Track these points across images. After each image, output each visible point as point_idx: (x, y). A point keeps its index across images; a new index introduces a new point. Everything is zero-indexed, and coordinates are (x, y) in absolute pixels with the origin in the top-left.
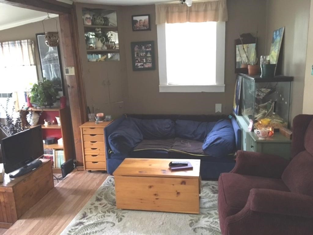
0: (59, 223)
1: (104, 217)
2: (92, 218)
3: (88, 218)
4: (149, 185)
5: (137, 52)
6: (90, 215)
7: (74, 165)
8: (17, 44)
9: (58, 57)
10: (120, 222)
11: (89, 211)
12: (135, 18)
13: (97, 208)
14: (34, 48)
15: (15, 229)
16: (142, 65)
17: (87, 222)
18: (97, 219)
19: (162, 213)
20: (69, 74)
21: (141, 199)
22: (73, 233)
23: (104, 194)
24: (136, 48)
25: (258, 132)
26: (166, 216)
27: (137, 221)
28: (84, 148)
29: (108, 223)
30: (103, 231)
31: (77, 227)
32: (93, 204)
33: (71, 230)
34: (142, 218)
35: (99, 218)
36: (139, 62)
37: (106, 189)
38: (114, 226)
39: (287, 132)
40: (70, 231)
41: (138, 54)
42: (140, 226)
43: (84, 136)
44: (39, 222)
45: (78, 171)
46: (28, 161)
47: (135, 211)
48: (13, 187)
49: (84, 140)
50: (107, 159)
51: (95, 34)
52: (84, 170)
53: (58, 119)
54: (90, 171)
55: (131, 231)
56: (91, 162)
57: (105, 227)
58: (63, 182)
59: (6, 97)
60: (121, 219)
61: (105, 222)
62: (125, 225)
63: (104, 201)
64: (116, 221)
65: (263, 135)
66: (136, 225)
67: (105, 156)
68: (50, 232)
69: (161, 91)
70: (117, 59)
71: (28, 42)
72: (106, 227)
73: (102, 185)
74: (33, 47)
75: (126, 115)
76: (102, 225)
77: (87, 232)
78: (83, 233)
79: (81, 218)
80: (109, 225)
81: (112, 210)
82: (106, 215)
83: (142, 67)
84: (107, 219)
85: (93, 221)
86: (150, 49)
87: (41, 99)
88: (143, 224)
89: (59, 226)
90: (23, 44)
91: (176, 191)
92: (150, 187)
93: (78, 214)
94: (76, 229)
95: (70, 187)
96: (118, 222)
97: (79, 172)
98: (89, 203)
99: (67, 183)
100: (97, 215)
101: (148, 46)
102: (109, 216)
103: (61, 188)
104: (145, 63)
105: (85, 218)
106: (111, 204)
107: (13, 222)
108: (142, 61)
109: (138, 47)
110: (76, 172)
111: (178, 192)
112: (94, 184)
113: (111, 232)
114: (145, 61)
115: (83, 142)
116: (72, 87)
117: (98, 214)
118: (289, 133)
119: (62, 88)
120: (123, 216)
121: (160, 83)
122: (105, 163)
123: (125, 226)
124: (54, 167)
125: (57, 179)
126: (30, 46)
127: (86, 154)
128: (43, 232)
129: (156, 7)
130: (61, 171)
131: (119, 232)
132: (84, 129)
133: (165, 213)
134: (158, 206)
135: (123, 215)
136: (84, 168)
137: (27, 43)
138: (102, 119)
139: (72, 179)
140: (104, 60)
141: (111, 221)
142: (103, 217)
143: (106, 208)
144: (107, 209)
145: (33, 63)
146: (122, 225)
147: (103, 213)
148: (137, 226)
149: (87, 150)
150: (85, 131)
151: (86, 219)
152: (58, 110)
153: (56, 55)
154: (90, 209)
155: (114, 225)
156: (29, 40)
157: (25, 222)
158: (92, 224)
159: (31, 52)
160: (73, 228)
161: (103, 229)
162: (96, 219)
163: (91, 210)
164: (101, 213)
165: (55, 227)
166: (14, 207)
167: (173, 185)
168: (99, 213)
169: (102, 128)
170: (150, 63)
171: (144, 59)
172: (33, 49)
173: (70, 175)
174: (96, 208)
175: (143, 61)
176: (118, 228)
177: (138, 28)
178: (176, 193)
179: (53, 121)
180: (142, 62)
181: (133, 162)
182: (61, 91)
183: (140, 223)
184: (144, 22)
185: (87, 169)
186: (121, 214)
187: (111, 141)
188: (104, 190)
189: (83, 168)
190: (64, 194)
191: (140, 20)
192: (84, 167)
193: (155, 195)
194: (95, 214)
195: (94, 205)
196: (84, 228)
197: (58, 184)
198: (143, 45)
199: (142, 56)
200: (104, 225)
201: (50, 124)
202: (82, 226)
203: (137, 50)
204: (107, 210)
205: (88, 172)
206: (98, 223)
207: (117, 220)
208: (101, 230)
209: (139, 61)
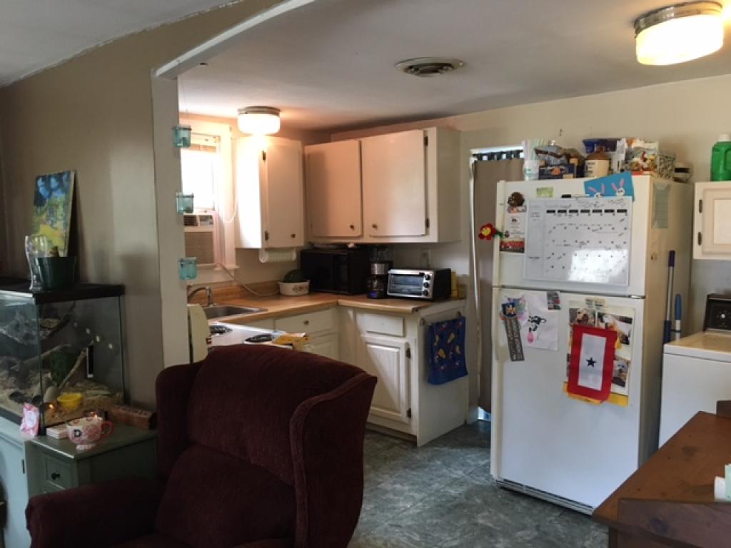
25: (75, 431)
39: (136, 415)
65: (90, 437)
118: (143, 416)
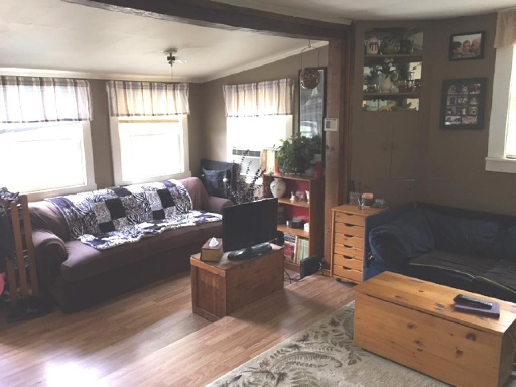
0: (269, 337)
1: (331, 350)
2: (315, 345)
3: (308, 344)
4: (409, 322)
5: (451, 97)
6: (313, 341)
7: (320, 266)
8: (274, 85)
9: (322, 105)
10: (350, 366)
11: (314, 334)
12: (456, 39)
13: (327, 335)
14: (294, 91)
15: (219, 326)
16: (458, 120)
17: (305, 348)
18: (320, 349)
19: (427, 377)
20: (331, 129)
21: (393, 342)
22: (281, 355)
23: (345, 317)
24: (451, 89)
26: (431, 384)
27: (378, 373)
28: (334, 243)
29: (332, 360)
30: (322, 368)
31: (290, 350)
32: (324, 327)
33: (280, 351)
34: (387, 373)
35: (324, 349)
36: (453, 114)
37: (352, 313)
38: (340, 368)
40: (278, 352)
41: (452, 101)
42: (378, 382)
43: (336, 224)
44: (249, 327)
45: (323, 275)
46: (253, 242)
47: (380, 359)
48: (226, 271)
49: (336, 231)
50: (364, 267)
51: (383, 68)
52: (330, 275)
53: (308, 193)
54: (339, 280)
55: (362, 384)
56: (341, 267)
57: (327, 363)
58: (296, 284)
59: (241, 154)
60: (354, 362)
61: (329, 357)
62: (356, 372)
63: (341, 329)
64: (345, 361)
66: (373, 378)
67: (362, 261)
68: (256, 343)
69: (489, 168)
70: (416, 108)
71: (287, 82)
72: (327, 365)
73: (348, 305)
74: (293, 89)
75: (415, 202)
76: (323, 360)
77: (299, 360)
78: (294, 361)
79: (299, 339)
80: (333, 364)
81: (346, 344)
82: (335, 348)
83: (458, 123)
84: (333, 354)
85: (313, 349)
86: (477, 93)
87: (290, 163)
88: (385, 382)
89: (268, 341)
90: (280, 85)
91: (456, 348)
92: (411, 326)
93: (298, 334)
94: (287, 351)
95: (303, 293)
96: (347, 364)
97: (323, 277)
98: (319, 323)
99: (301, 288)
100: (322, 344)
101: (475, 86)
102: (340, 351)
103: (291, 292)
104: (464, 116)
105: (305, 342)
106: (349, 336)
107: (221, 317)
108: (458, 112)
109: (455, 88)
110: (319, 276)
111: (459, 349)
112: (338, 300)
113: (332, 373)
114: (464, 113)
115: (334, 232)
116: (332, 149)
117: (325, 343)
119: (321, 149)
120: (360, 359)
121: (490, 154)
122: (362, 272)
123: (355, 374)
124: (294, 262)
125: (290, 279)
126: (289, 87)
127: (335, 252)
128: (248, 341)
129: (499, 17)
130: (299, 269)
131: (343, 378)
132: (337, 214)
133: (431, 380)
134: (421, 364)
135: (361, 357)
136: (331, 274)
137: (285, 84)
138: (369, 202)
139: (310, 283)
140: (391, 110)
141: (339, 359)
142: (329, 349)
143: (339, 338)
144: (340, 340)
145: (289, 112)
146: (353, 370)
147: (333, 343)
148: (374, 380)
149: (338, 247)
150: (338, 216)
151: (306, 344)
152: (308, 180)
153: (321, 101)
154: (316, 332)
155: (341, 365)
156: (289, 80)
157: (233, 321)
158: (311, 353)
159: (289, 96)
160: (284, 349)
161: (322, 366)
162: (318, 348)
163: (318, 334)
164: (329, 343)
165: (264, 340)
166: (224, 297)
167: (452, 335)
168: (327, 342)
169: (363, 216)
170: (474, 116)
171: (463, 109)
172: (292, 92)
173: (309, 278)
174: (326, 333)
175: (461, 112)
176: (343, 373)
177: (459, 57)
178: (455, 351)
179: (302, 196)
180: (458, 114)
181: (395, 279)
182: (320, 153)
183: (381, 379)
184: (472, 45)
185: (334, 276)
186: (357, 355)
187: (373, 239)
188: (347, 313)
189: (329, 272)
190: (292, 301)
191: (466, 42)
192: (331, 271)
193: (418, 342)
194: (321, 342)
195: (324, 329)
196: (298, 355)
197: (289, 286)
198: (465, 85)
199: (461, 105)
200: (326, 360)
201: (297, 199)
202: (297, 351)
203: (453, 93)
204: (340, 343)
205: (335, 281)
206: (319, 356)
207: (348, 361)
208: (319, 366)
209: (455, 112)
